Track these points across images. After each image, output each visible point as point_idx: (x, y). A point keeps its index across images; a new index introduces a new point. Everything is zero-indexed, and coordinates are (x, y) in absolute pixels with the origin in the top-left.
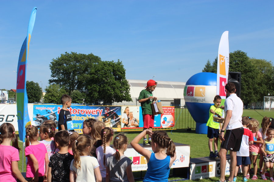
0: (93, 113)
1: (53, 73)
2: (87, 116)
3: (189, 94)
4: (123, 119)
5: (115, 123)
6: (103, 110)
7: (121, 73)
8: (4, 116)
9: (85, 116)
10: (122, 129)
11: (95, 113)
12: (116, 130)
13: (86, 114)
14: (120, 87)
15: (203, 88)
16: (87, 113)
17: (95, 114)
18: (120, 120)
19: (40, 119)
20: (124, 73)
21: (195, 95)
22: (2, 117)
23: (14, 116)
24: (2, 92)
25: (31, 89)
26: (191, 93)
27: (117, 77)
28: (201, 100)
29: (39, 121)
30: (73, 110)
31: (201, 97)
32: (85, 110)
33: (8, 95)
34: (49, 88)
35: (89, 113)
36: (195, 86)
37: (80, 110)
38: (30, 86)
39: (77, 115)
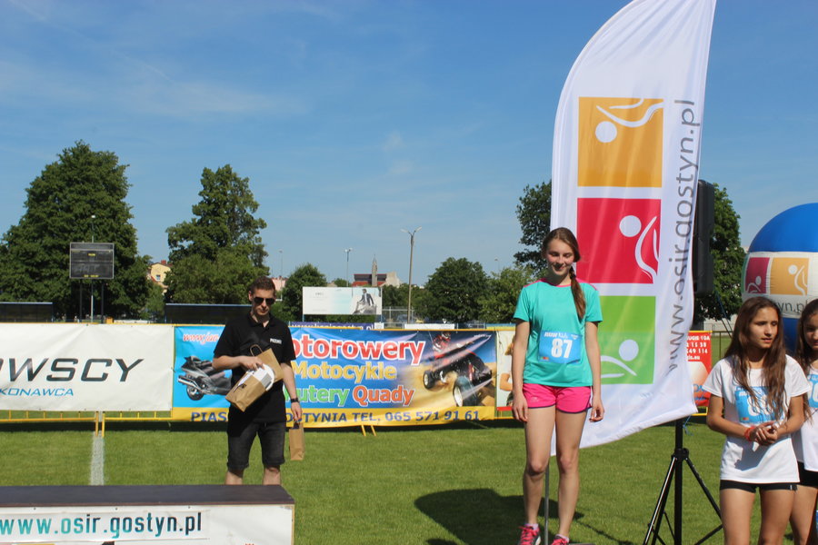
0: (389, 352)
1: (528, 232)
2: (369, 364)
3: (753, 284)
4: (503, 375)
5: (474, 390)
6: (424, 342)
7: (724, 226)
8: (75, 361)
9: (359, 363)
10: (498, 411)
11: (398, 352)
12: (476, 413)
13: (363, 358)
14: (724, 273)
15: (800, 263)
16: (365, 353)
17: (395, 356)
18: (493, 379)
19: (196, 374)
20: (734, 226)
21: (772, 292)
22: (70, 365)
23: (109, 363)
24: (365, 291)
25: (458, 281)
26: (758, 280)
27: (715, 239)
28: (794, 307)
29: (195, 379)
30: (314, 342)
31: (794, 296)
32: (357, 343)
33: (381, 298)
34: (502, 277)
35: (375, 354)
36: (772, 256)
37: (340, 344)
38: (457, 272)
39: (332, 362)
